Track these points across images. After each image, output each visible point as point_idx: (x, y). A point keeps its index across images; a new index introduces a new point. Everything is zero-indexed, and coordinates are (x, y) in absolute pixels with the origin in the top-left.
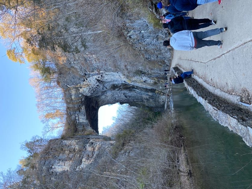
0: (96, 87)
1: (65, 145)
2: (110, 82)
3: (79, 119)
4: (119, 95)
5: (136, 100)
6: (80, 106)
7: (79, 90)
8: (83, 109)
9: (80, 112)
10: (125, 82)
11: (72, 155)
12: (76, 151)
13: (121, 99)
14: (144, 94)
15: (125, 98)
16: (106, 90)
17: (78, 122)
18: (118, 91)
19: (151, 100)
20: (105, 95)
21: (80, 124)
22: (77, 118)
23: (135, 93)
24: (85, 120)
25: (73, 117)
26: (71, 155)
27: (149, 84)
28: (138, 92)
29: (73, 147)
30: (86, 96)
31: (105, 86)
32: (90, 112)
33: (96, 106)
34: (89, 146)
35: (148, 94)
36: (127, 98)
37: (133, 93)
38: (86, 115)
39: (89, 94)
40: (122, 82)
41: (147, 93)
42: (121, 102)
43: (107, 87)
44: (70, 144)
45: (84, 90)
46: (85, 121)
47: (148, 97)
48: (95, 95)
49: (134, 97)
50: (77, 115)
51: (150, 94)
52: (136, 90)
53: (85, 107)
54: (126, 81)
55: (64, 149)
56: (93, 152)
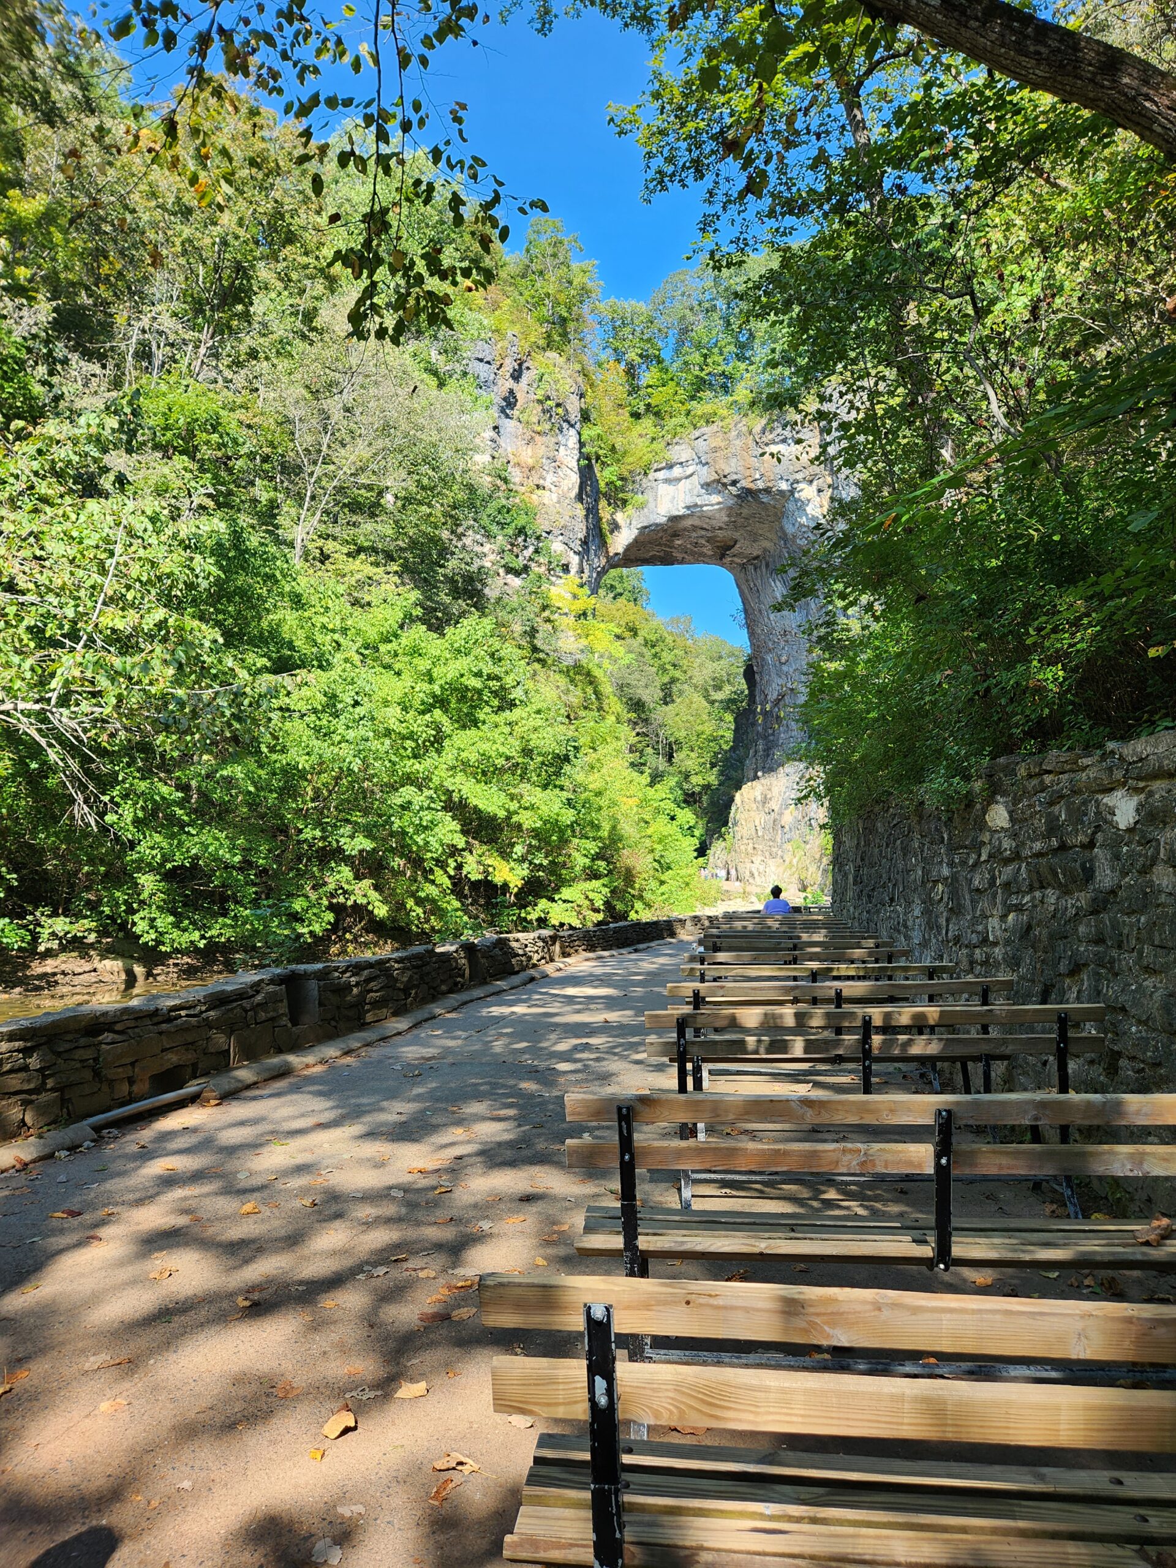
3: (675, 484)
4: (785, 668)
7: (811, 482)
13: (766, 678)
14: (789, 789)
15: (773, 696)
17: (661, 476)
19: (759, 820)
21: (651, 489)
22: (677, 472)
23: (793, 746)
24: (668, 510)
29: (550, 480)
30: (781, 514)
32: (703, 533)
33: (735, 556)
38: (692, 514)
39: (789, 526)
42: (757, 677)
44: (562, 463)
45: (811, 506)
46: (662, 509)
47: (774, 805)
50: (691, 470)
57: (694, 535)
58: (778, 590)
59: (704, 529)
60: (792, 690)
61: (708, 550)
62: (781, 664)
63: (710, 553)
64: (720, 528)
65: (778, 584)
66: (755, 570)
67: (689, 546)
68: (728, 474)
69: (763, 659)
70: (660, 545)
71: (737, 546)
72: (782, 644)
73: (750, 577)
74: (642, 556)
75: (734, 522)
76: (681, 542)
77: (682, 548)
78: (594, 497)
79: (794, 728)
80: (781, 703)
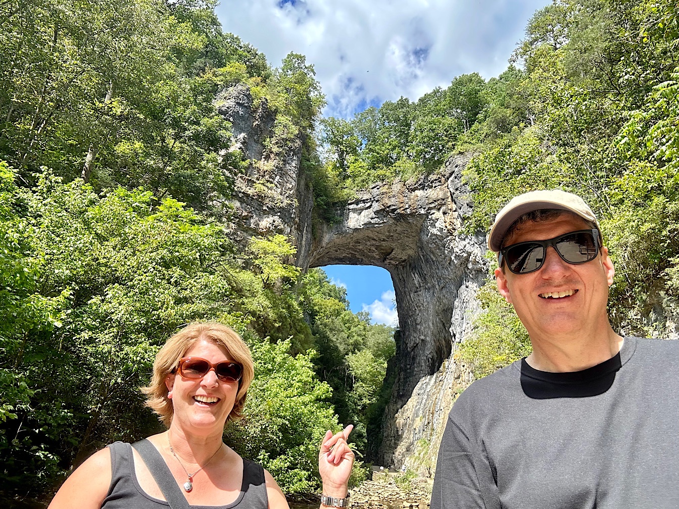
3: (359, 211)
4: (419, 327)
5: (404, 379)
9: (378, 212)
14: (419, 403)
17: (352, 207)
20: (422, 285)
21: (346, 213)
22: (361, 205)
24: (354, 226)
28: (428, 384)
30: (420, 229)
33: (391, 259)
36: (409, 350)
38: (368, 228)
39: (424, 238)
40: (458, 336)
41: (421, 413)
46: (351, 225)
48: (423, 256)
49: (413, 371)
50: (369, 204)
51: (418, 423)
52: (433, 380)
57: (368, 243)
58: (416, 279)
59: (375, 240)
60: (423, 340)
61: (376, 255)
62: (416, 324)
63: (377, 257)
65: (416, 275)
66: (403, 268)
67: (365, 251)
68: (390, 206)
69: (406, 322)
70: (349, 248)
71: (393, 252)
72: (417, 312)
73: (400, 273)
74: (338, 256)
75: (392, 236)
76: (360, 247)
77: (362, 252)
78: (309, 208)
79: (423, 364)
80: (416, 349)
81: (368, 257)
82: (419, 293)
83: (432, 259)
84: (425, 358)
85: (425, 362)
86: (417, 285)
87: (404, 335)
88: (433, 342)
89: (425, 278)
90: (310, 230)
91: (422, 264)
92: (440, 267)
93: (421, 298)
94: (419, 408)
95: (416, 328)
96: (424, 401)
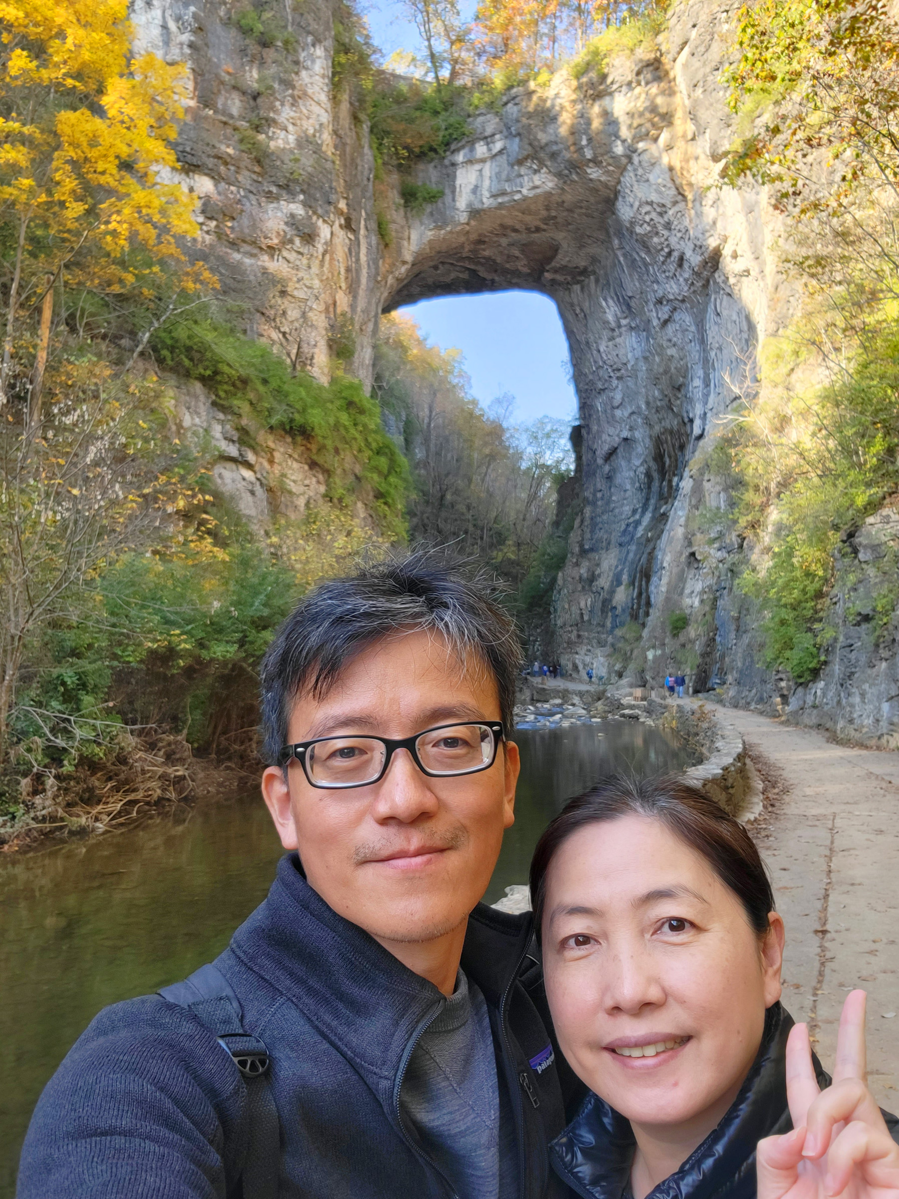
0: (669, 254)
1: (297, 63)
2: (703, 341)
3: (477, 167)
4: (618, 413)
5: (592, 519)
6: (553, 156)
8: (537, 180)
9: (520, 162)
10: (700, 437)
11: (235, 111)
12: (262, 137)
13: (595, 428)
14: (622, 561)
15: (602, 449)
16: (655, 322)
17: (460, 157)
18: (648, 403)
19: (585, 602)
20: (624, 322)
21: (448, 175)
22: (481, 149)
23: (627, 509)
24: (470, 205)
25: (491, 124)
26: (235, 105)
27: (678, 586)
28: (638, 523)
29: (286, 114)
30: (616, 193)
31: (677, 316)
32: (516, 237)
33: (556, 271)
34: (292, 216)
35: (619, 583)
36: (600, 461)
37: (629, 494)
38: (501, 206)
39: (625, 212)
40: (697, 423)
41: (625, 577)
43: (670, 328)
44: (305, 94)
46: (462, 203)
48: (624, 255)
49: (608, 502)
50: (498, 146)
51: (621, 596)
52: (648, 515)
53: (548, 194)
54: (701, 443)
55: (270, 54)
56: (254, 243)
57: (504, 241)
58: (611, 311)
59: (516, 231)
60: (626, 439)
61: (522, 266)
62: (613, 408)
63: (526, 270)
64: (538, 230)
65: (611, 302)
66: (582, 289)
67: (499, 260)
68: (547, 145)
69: (591, 407)
70: (462, 259)
71: (559, 256)
72: (615, 382)
73: (575, 301)
74: (441, 279)
75: (555, 217)
76: (487, 253)
77: (491, 264)
78: (366, 173)
79: (628, 487)
80: (614, 457)
81: (505, 272)
82: (618, 340)
83: (643, 260)
84: (632, 474)
85: (633, 484)
86: (613, 325)
87: (588, 433)
88: (647, 440)
89: (629, 307)
90: (373, 225)
91: (622, 276)
92: (661, 277)
93: (621, 352)
94: (622, 570)
95: (613, 416)
96: (631, 555)
